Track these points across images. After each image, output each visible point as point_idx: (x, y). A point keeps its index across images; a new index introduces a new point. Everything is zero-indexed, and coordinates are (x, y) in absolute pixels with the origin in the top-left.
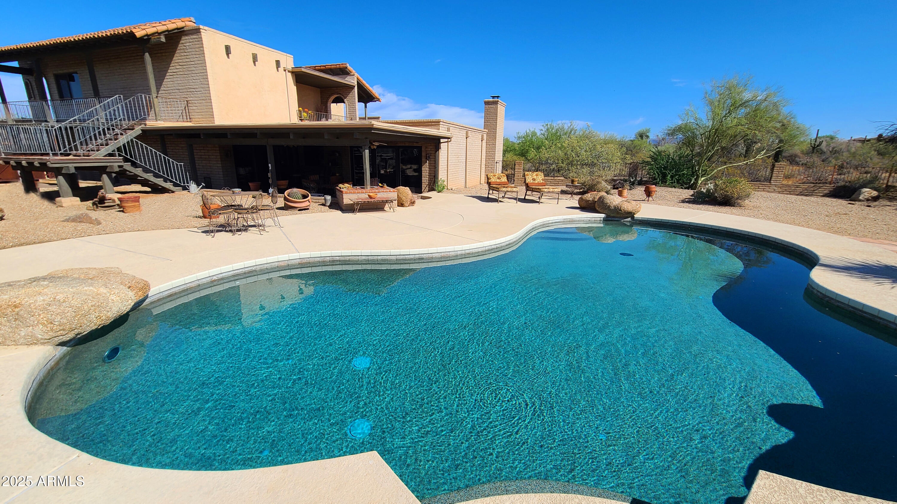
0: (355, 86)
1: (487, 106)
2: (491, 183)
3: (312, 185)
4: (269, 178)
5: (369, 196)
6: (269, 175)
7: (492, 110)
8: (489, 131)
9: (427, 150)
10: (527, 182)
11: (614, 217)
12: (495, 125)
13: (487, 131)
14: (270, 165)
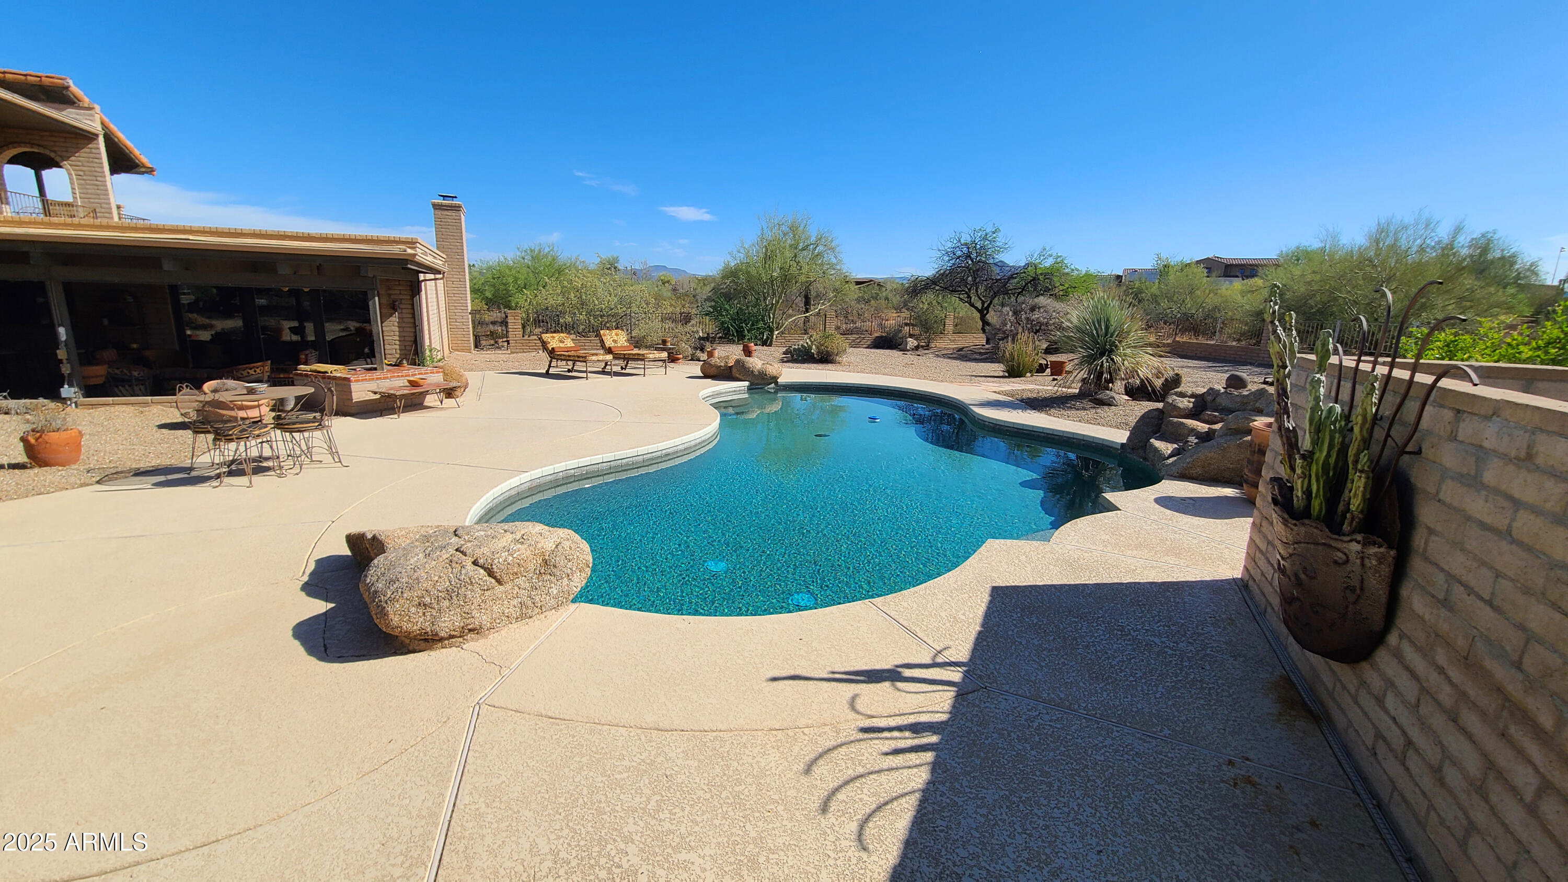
0: (97, 135)
1: (439, 212)
2: (556, 350)
3: (136, 374)
4: (61, 361)
5: (410, 382)
6: (62, 354)
7: (449, 220)
8: (448, 258)
9: (390, 292)
10: (607, 346)
11: (757, 384)
12: (459, 247)
13: (445, 256)
14: (62, 331)
